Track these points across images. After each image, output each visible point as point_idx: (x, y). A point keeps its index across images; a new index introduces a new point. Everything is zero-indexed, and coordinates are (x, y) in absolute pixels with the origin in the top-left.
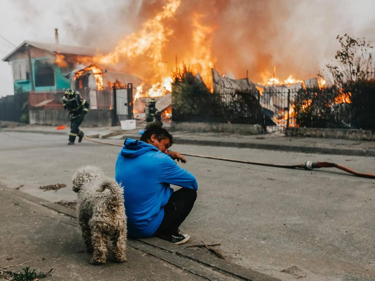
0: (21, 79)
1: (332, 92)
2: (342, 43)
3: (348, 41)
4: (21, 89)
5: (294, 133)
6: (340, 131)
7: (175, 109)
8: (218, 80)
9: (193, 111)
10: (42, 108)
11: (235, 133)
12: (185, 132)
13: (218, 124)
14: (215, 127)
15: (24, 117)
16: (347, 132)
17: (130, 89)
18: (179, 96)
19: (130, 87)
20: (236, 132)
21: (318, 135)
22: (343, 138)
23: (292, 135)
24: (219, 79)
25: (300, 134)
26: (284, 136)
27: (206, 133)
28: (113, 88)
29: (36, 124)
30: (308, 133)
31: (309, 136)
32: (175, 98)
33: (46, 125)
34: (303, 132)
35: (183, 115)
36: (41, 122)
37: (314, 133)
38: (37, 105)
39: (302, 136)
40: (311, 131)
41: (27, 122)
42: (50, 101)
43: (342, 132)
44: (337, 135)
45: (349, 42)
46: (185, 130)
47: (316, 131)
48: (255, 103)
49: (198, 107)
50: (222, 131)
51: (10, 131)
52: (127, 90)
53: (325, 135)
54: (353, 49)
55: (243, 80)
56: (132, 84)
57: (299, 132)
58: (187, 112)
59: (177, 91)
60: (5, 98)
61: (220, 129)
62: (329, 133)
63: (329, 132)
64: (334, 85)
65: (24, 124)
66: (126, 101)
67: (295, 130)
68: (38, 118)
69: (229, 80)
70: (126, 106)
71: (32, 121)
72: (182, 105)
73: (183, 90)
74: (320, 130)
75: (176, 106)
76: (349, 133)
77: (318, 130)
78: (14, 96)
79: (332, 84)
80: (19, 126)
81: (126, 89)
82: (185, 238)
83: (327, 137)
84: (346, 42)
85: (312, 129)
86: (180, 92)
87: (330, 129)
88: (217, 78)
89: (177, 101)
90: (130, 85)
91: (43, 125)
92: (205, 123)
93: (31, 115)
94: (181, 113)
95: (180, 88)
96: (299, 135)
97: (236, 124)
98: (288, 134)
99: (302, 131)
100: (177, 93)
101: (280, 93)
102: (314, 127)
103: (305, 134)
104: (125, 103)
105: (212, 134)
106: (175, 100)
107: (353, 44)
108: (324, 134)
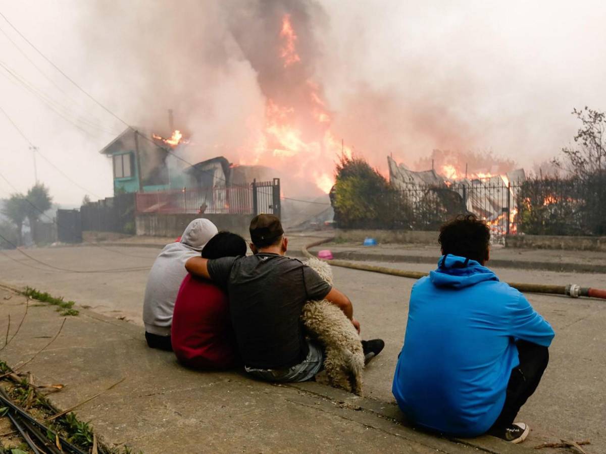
0: (123, 176)
1: (573, 186)
2: (583, 119)
3: (591, 115)
4: (123, 189)
5: (518, 243)
6: (588, 239)
7: (342, 212)
8: (397, 173)
9: (368, 214)
10: (153, 213)
11: (431, 244)
12: (358, 243)
13: (405, 232)
14: (400, 236)
15: (128, 226)
16: (598, 241)
17: (277, 186)
18: (348, 195)
19: (276, 184)
20: (432, 242)
21: (553, 245)
22: (591, 249)
23: (515, 246)
24: (397, 171)
25: (526, 244)
26: (503, 248)
27: (388, 244)
28: (252, 186)
29: (145, 235)
30: (540, 243)
31: (540, 247)
32: (342, 197)
33: (160, 236)
34: (531, 242)
35: (354, 220)
36: (153, 233)
37: (547, 243)
38: (145, 211)
39: (530, 247)
40: (543, 239)
41: (132, 233)
42: (164, 204)
43: (590, 241)
44: (583, 245)
45: (593, 117)
46: (357, 241)
47: (551, 239)
48: (459, 202)
49: (375, 209)
50: (411, 242)
51: (111, 245)
52: (272, 187)
53: (564, 246)
54: (600, 125)
55: (427, 173)
56: (279, 179)
57: (524, 242)
58: (359, 216)
59: (345, 188)
60: (103, 201)
61: (408, 239)
62: (571, 243)
63: (571, 241)
64: (575, 175)
65: (129, 235)
66: (271, 203)
67: (519, 239)
68: (147, 228)
69: (410, 173)
70: (270, 209)
71: (140, 232)
72: (353, 206)
73: (354, 186)
74: (557, 238)
75: (342, 208)
76: (601, 242)
77: (554, 238)
78: (115, 199)
79: (572, 175)
80: (121, 238)
81: (270, 186)
82: (524, 431)
83: (568, 248)
84: (589, 117)
85: (544, 237)
86: (349, 189)
87: (571, 237)
88: (394, 170)
89: (344, 201)
90: (276, 181)
91: (155, 236)
92: (386, 231)
93: (138, 223)
94: (351, 217)
95: (350, 183)
96: (525, 246)
97: (432, 232)
98: (509, 245)
99: (529, 240)
100: (345, 190)
101: (496, 187)
102: (547, 234)
103: (534, 245)
104: (270, 204)
105: (396, 245)
106: (341, 200)
107: (599, 119)
108: (563, 244)
